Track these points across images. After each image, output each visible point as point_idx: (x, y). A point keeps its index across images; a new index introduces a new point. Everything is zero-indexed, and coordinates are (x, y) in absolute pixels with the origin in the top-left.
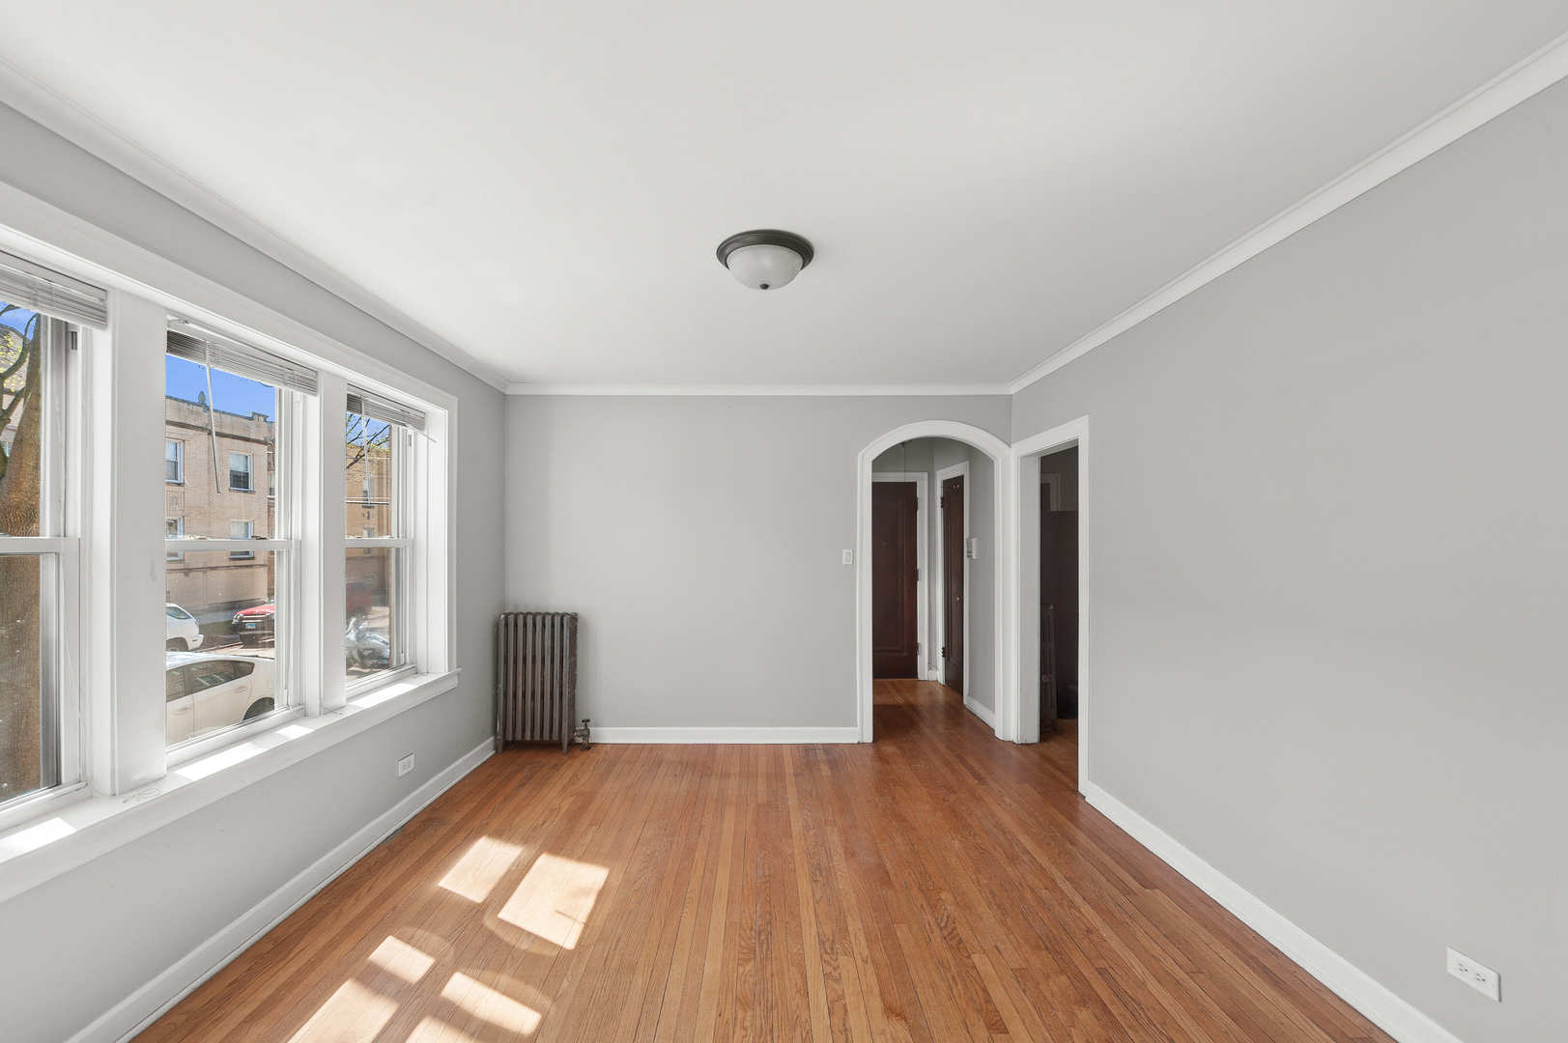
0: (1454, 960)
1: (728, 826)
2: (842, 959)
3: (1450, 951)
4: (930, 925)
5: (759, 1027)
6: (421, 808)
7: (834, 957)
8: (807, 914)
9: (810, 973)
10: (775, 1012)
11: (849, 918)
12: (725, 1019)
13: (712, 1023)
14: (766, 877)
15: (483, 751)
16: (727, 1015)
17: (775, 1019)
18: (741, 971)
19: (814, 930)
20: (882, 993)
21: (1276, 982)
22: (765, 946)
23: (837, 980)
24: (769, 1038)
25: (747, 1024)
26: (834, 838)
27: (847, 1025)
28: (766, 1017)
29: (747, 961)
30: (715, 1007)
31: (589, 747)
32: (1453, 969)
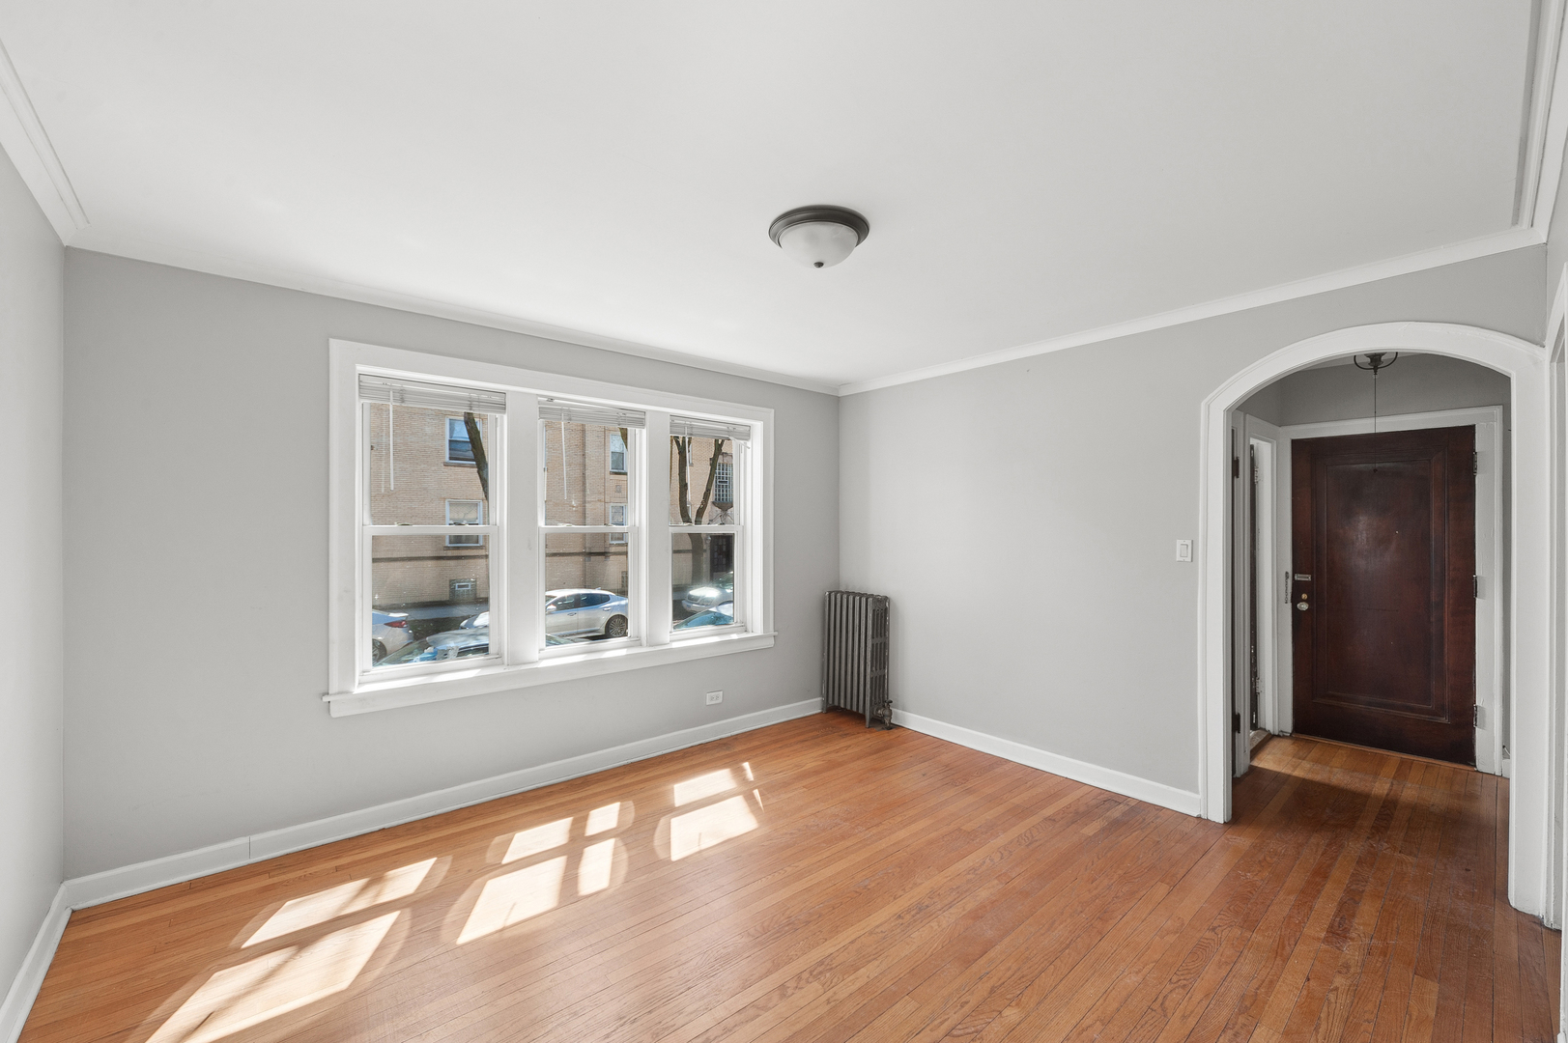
2: (813, 986)
4: (942, 1023)
6: (729, 735)
7: (810, 979)
8: (845, 937)
11: (876, 963)
14: (863, 888)
15: (812, 706)
19: (832, 950)
22: (778, 935)
23: (783, 996)
26: (984, 894)
27: (736, 1028)
31: (892, 727)
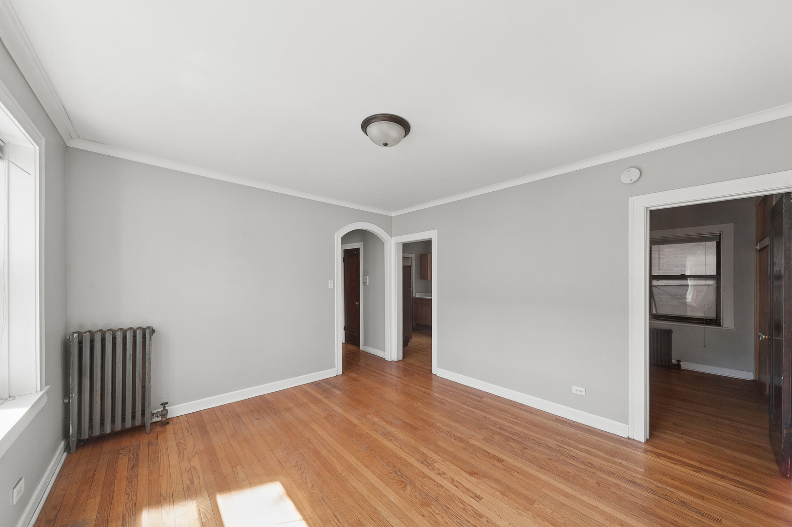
0: (574, 388)
1: (322, 433)
2: (436, 465)
3: (573, 386)
4: (446, 437)
5: (442, 509)
7: (432, 466)
8: (403, 455)
9: (433, 477)
10: (440, 499)
11: (420, 448)
12: (427, 516)
13: (425, 521)
14: (368, 448)
16: (426, 514)
17: (444, 503)
18: (408, 492)
19: (414, 460)
20: (462, 469)
21: (531, 413)
22: (404, 477)
23: (444, 474)
24: (450, 511)
25: (437, 512)
26: (376, 419)
27: (467, 488)
28: (439, 504)
29: (405, 486)
30: (417, 514)
32: (574, 391)
